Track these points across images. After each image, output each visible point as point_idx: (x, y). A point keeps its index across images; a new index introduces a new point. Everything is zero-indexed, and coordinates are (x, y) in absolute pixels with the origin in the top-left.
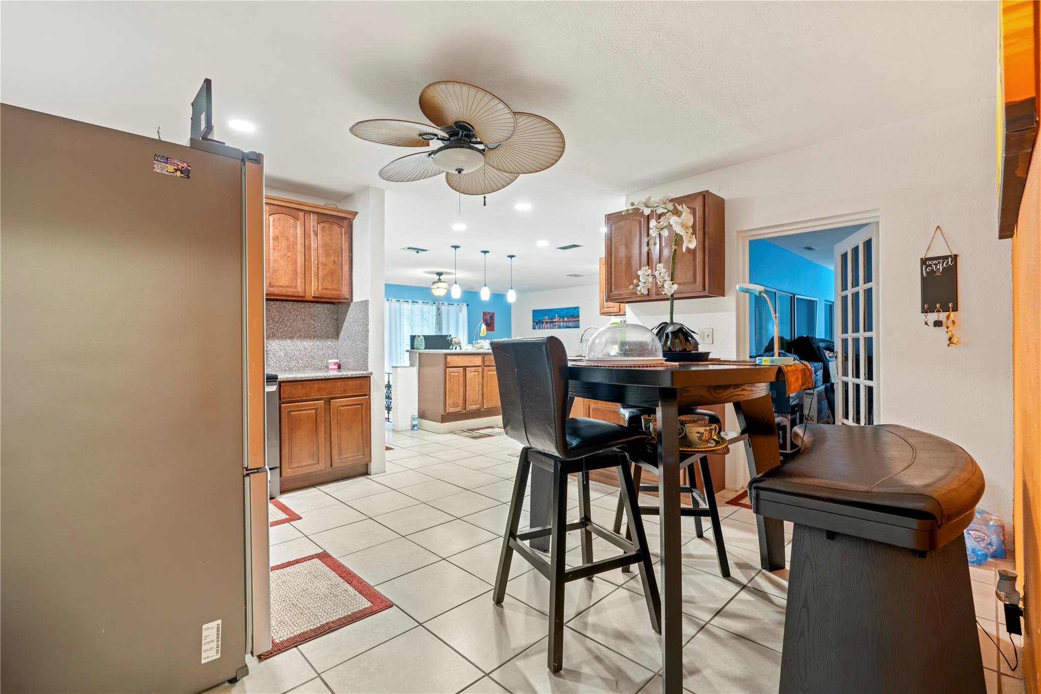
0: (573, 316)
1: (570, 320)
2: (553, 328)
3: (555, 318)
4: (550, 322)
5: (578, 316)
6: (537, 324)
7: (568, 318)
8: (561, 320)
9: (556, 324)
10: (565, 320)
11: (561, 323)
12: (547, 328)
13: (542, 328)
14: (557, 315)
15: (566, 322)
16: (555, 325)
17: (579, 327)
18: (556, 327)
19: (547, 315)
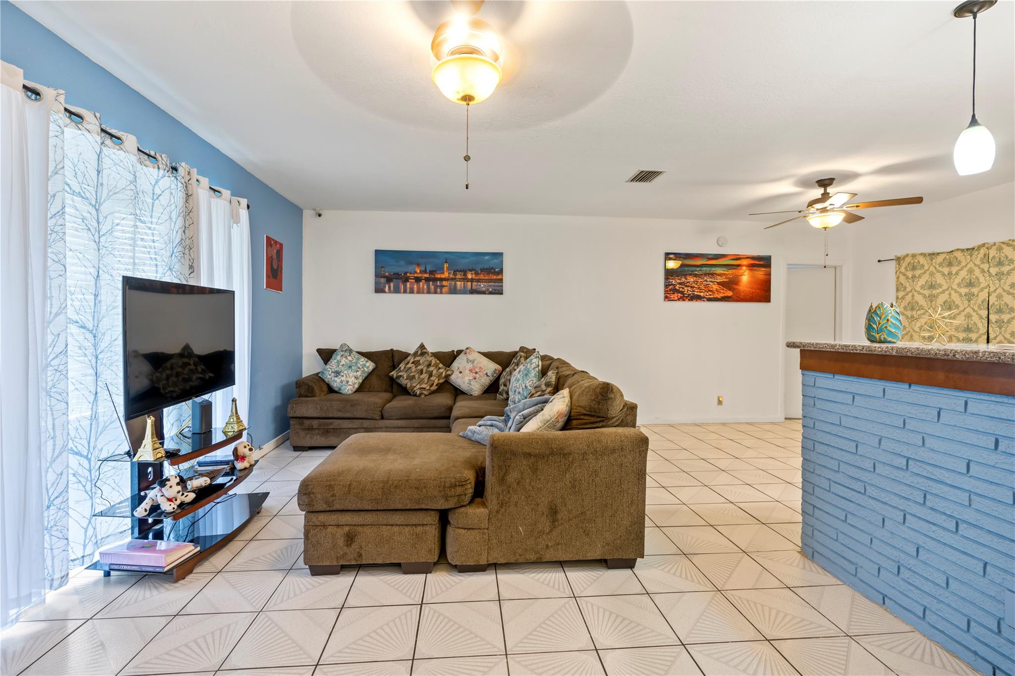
0: (489, 271)
1: (482, 277)
2: (436, 292)
3: (443, 273)
4: (427, 280)
5: (501, 272)
6: (389, 280)
7: (477, 274)
8: (458, 276)
9: (445, 283)
10: (470, 276)
11: (458, 283)
12: (418, 292)
13: (405, 292)
14: (446, 265)
15: (472, 280)
16: (442, 286)
17: (502, 294)
18: (444, 290)
19: (418, 265)
